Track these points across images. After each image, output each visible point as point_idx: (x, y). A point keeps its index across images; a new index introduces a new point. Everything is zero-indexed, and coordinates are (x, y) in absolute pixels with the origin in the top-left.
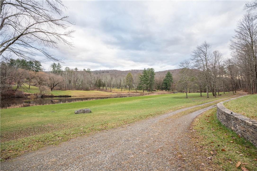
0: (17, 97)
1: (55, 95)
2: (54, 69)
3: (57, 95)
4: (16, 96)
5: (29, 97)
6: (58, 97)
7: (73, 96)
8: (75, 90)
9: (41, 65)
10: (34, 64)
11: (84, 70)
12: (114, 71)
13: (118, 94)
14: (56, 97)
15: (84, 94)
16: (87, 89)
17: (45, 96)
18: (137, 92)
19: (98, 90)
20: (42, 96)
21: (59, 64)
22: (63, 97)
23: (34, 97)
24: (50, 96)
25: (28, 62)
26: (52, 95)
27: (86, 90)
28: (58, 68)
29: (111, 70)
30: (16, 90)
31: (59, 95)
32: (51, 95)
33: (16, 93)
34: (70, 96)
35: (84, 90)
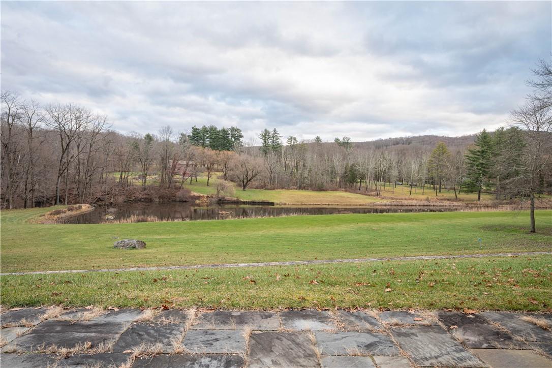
0: (180, 201)
1: (243, 200)
2: (265, 142)
3: (247, 201)
4: (178, 200)
5: (197, 201)
6: (249, 204)
7: (278, 203)
8: (294, 189)
9: (242, 134)
10: (229, 134)
11: (337, 140)
12: (426, 139)
13: (395, 203)
14: (244, 203)
15: (304, 200)
16: (321, 189)
17: (225, 200)
18: (457, 199)
19: (346, 191)
20: (220, 200)
21: (275, 131)
22: (258, 205)
23: (205, 202)
24: (235, 201)
25: (219, 131)
26: (238, 199)
27: (317, 191)
28: (273, 141)
29: (420, 137)
30: (180, 188)
31: (249, 201)
32: (236, 199)
33: (179, 194)
34: (272, 204)
35: (314, 190)
